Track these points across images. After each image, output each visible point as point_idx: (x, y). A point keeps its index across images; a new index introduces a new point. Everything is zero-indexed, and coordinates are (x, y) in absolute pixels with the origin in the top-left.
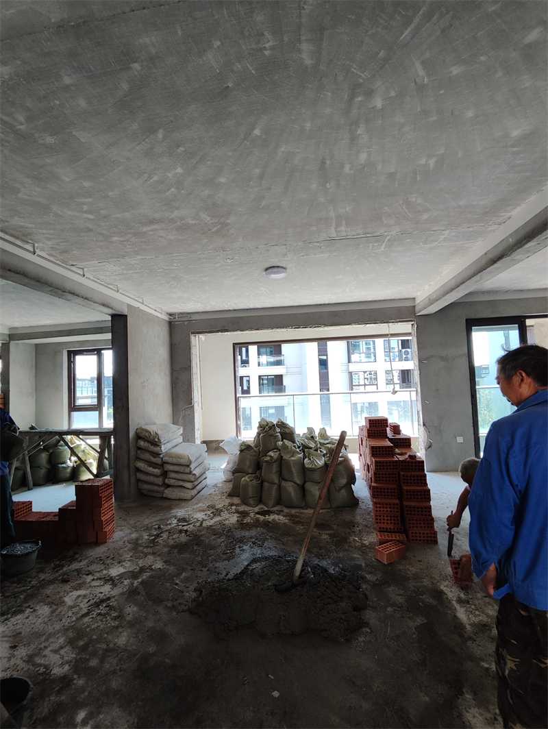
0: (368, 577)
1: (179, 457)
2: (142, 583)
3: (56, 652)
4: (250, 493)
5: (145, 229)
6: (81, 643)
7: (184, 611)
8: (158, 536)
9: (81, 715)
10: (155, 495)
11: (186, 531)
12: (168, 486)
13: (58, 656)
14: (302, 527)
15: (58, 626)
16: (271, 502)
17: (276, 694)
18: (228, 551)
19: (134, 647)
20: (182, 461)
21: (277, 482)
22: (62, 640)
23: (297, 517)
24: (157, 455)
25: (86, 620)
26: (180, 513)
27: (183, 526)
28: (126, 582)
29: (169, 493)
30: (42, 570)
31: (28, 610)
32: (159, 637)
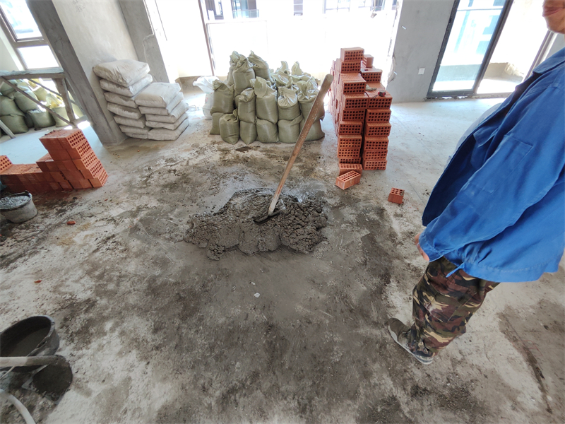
0: (330, 201)
1: (151, 99)
2: (141, 220)
3: (77, 281)
4: (229, 132)
6: (97, 273)
7: (179, 241)
8: (149, 177)
10: (140, 137)
11: (175, 171)
12: (151, 129)
13: (80, 285)
14: (277, 161)
15: (73, 262)
16: (249, 139)
17: (257, 295)
18: (214, 187)
19: (143, 272)
20: (156, 104)
21: (253, 120)
22: (80, 272)
23: (272, 151)
24: (127, 98)
25: (97, 254)
26: (167, 153)
27: (171, 166)
28: (127, 221)
29: (153, 135)
30: (46, 216)
31: (43, 251)
32: (163, 263)
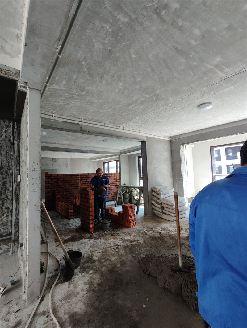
1: (168, 201)
2: (131, 245)
3: (98, 253)
5: (130, 108)
6: (104, 254)
7: (136, 260)
8: (149, 231)
9: (91, 272)
10: (159, 216)
11: (161, 233)
12: (164, 213)
13: (97, 254)
15: (102, 247)
17: (144, 306)
18: (171, 247)
19: (115, 262)
20: (169, 203)
22: (101, 251)
24: (159, 199)
25: (110, 248)
26: (164, 225)
27: (161, 231)
28: (127, 243)
29: (164, 216)
30: (109, 230)
31: (100, 239)
32: (123, 263)
